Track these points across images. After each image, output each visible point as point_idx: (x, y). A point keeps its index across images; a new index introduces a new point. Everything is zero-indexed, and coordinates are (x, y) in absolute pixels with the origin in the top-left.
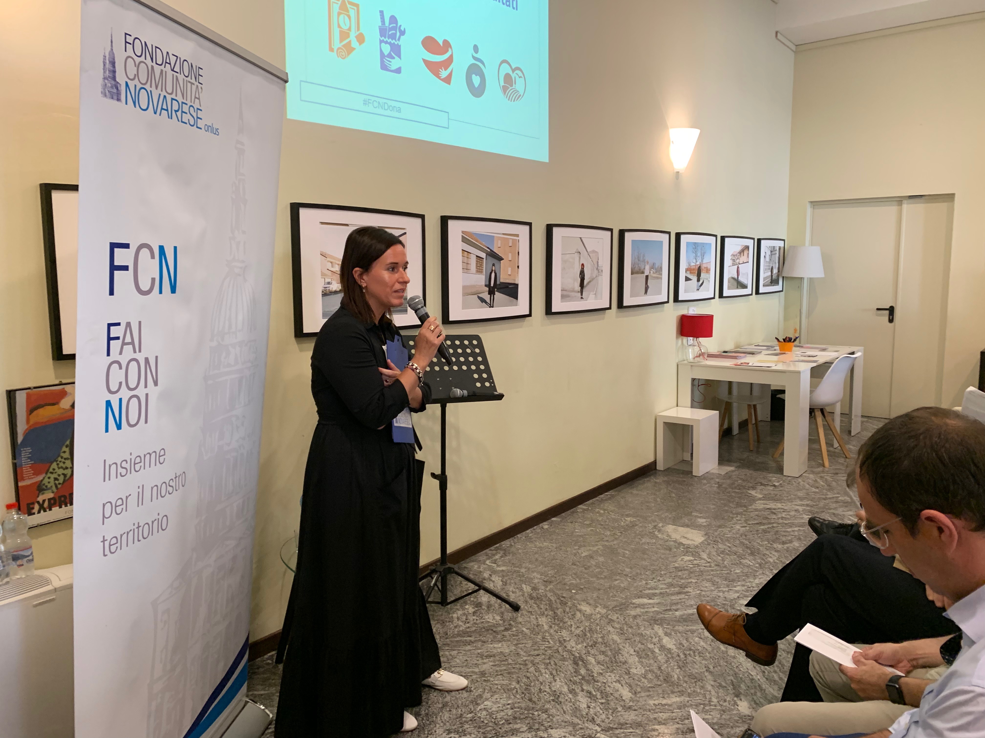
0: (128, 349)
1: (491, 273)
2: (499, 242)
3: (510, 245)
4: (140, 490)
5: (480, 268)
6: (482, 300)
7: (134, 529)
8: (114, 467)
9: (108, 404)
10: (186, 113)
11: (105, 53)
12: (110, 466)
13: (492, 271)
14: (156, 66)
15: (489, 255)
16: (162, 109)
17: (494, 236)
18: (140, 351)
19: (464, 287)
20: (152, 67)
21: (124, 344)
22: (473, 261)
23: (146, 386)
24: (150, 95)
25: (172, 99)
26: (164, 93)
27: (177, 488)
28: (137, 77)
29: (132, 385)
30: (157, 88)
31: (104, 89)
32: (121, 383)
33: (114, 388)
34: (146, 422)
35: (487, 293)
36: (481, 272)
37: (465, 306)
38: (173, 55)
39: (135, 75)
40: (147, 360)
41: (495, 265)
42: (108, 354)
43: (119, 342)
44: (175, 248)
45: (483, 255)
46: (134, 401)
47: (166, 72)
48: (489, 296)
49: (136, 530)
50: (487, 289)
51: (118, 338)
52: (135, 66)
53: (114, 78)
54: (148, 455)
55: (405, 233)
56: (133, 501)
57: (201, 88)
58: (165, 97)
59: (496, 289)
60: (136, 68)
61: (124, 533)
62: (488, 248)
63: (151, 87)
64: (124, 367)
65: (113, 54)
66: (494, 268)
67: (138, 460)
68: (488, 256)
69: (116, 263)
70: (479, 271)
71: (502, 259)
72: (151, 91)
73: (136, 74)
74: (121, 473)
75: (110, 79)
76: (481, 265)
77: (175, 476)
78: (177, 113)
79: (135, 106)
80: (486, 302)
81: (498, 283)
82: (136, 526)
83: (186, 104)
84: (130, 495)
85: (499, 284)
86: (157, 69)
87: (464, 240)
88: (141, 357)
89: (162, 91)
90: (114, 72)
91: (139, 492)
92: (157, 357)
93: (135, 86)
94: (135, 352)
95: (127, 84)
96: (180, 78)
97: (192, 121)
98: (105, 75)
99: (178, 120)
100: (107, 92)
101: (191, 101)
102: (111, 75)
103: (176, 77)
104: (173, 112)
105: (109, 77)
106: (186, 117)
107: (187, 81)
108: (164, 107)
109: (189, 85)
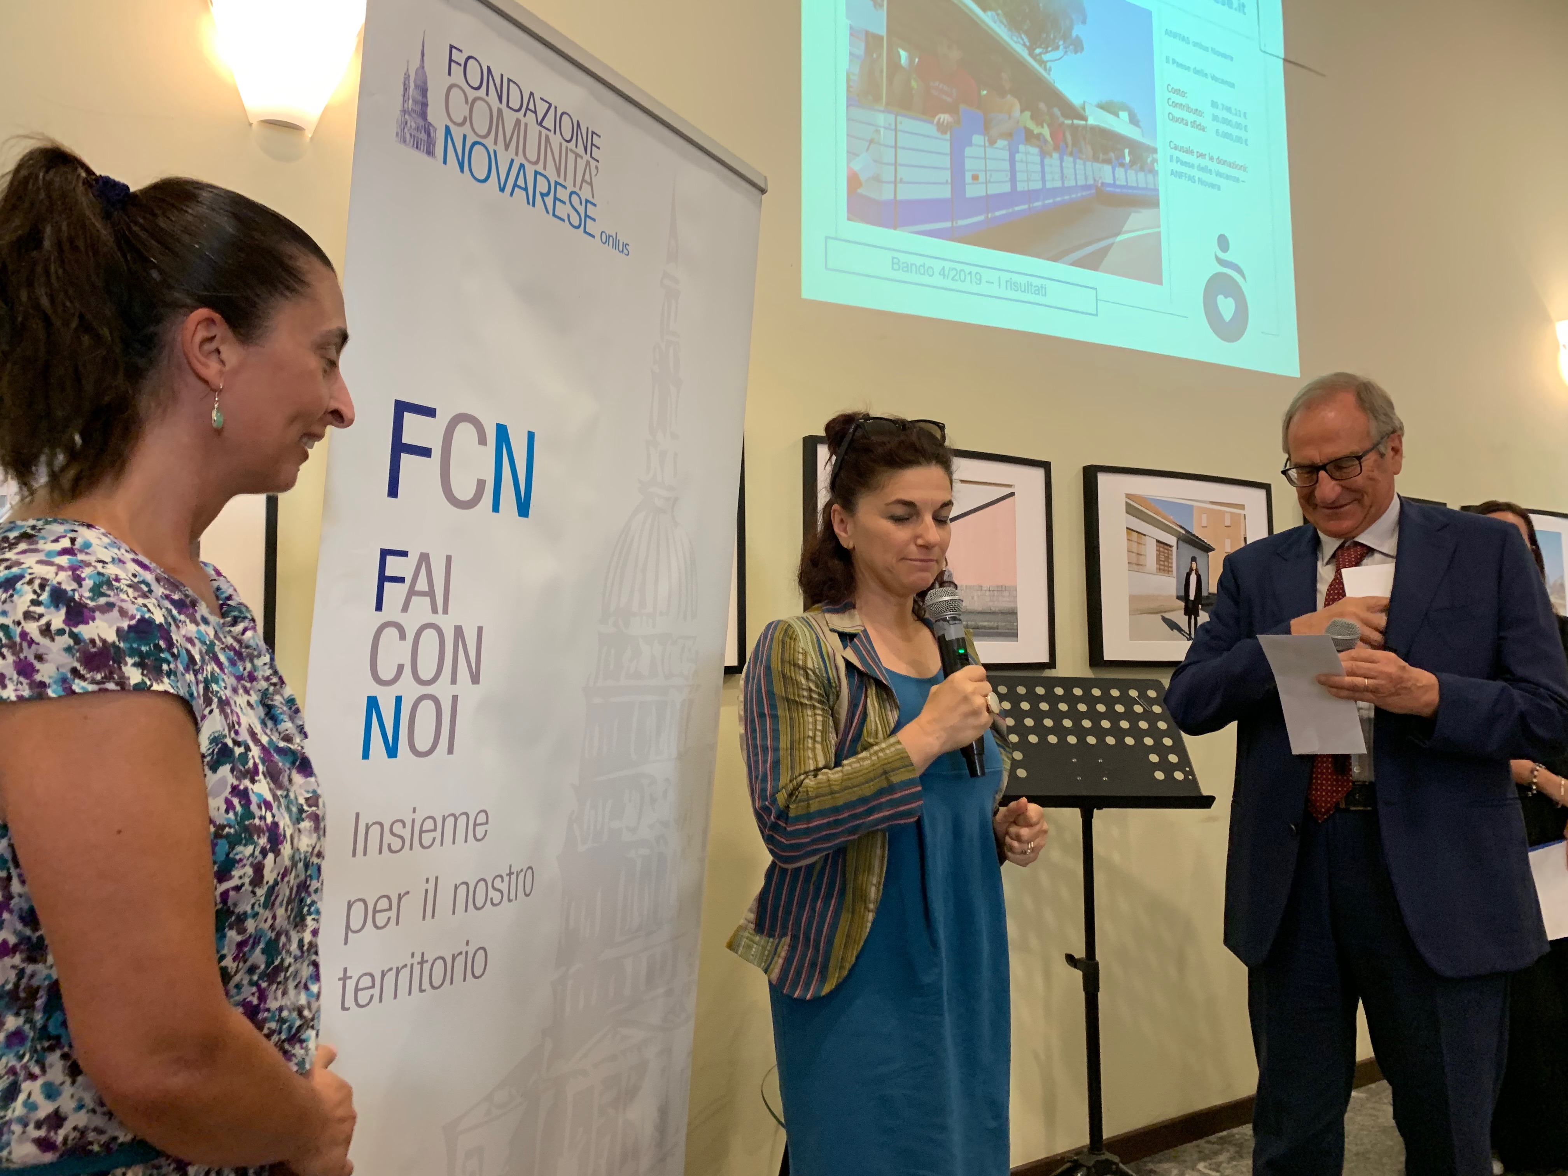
0: (421, 604)
1: (1188, 575)
2: (1204, 517)
3: (1228, 523)
4: (431, 886)
5: (1166, 563)
6: (1173, 625)
7: (412, 965)
8: (375, 831)
9: (373, 703)
10: (564, 203)
11: (408, 70)
12: (368, 828)
13: (1191, 570)
14: (506, 111)
15: (1182, 540)
16: (515, 185)
17: (1192, 506)
18: (445, 611)
19: (1133, 599)
20: (500, 111)
21: (412, 592)
22: (1151, 551)
23: (454, 681)
24: (492, 159)
25: (536, 173)
26: (520, 159)
27: (512, 896)
28: (468, 123)
29: (426, 673)
30: (507, 147)
31: (403, 130)
32: (401, 668)
33: (386, 674)
34: (450, 751)
35: (1183, 612)
36: (1169, 571)
37: (1136, 634)
38: (542, 99)
39: (465, 118)
40: (459, 632)
41: (1198, 560)
42: (379, 607)
43: (403, 588)
44: (531, 436)
45: (1172, 540)
46: (427, 707)
47: (526, 125)
48: (1187, 617)
49: (417, 968)
50: (1183, 604)
51: (401, 580)
52: (467, 102)
53: (424, 115)
54: (452, 819)
55: (1012, 494)
56: (412, 906)
57: (597, 168)
58: (522, 166)
59: (1200, 606)
60: (468, 107)
61: (391, 969)
62: (1181, 527)
63: (496, 143)
64: (410, 636)
65: (425, 74)
66: (1194, 565)
67: (429, 825)
68: (1180, 542)
69: (405, 440)
70: (1164, 570)
71: (1212, 549)
72: (495, 152)
73: (467, 114)
74: (389, 845)
75: (414, 115)
76: (1168, 558)
77: (508, 872)
79: (462, 170)
80: (1180, 630)
81: (1204, 593)
82: (418, 958)
83: (565, 187)
84: (408, 893)
85: (1207, 597)
86: (510, 118)
87: (1131, 510)
88: (447, 624)
89: (517, 154)
90: (425, 105)
91: (427, 891)
92: (480, 629)
93: (465, 137)
94: (435, 611)
95: (448, 130)
96: (556, 140)
97: (575, 221)
98: (406, 106)
99: (548, 212)
100: (408, 136)
101: (574, 185)
102: (418, 108)
103: (547, 137)
104: (538, 196)
105: (414, 111)
106: (563, 210)
107: (567, 148)
108: (519, 183)
109: (571, 156)
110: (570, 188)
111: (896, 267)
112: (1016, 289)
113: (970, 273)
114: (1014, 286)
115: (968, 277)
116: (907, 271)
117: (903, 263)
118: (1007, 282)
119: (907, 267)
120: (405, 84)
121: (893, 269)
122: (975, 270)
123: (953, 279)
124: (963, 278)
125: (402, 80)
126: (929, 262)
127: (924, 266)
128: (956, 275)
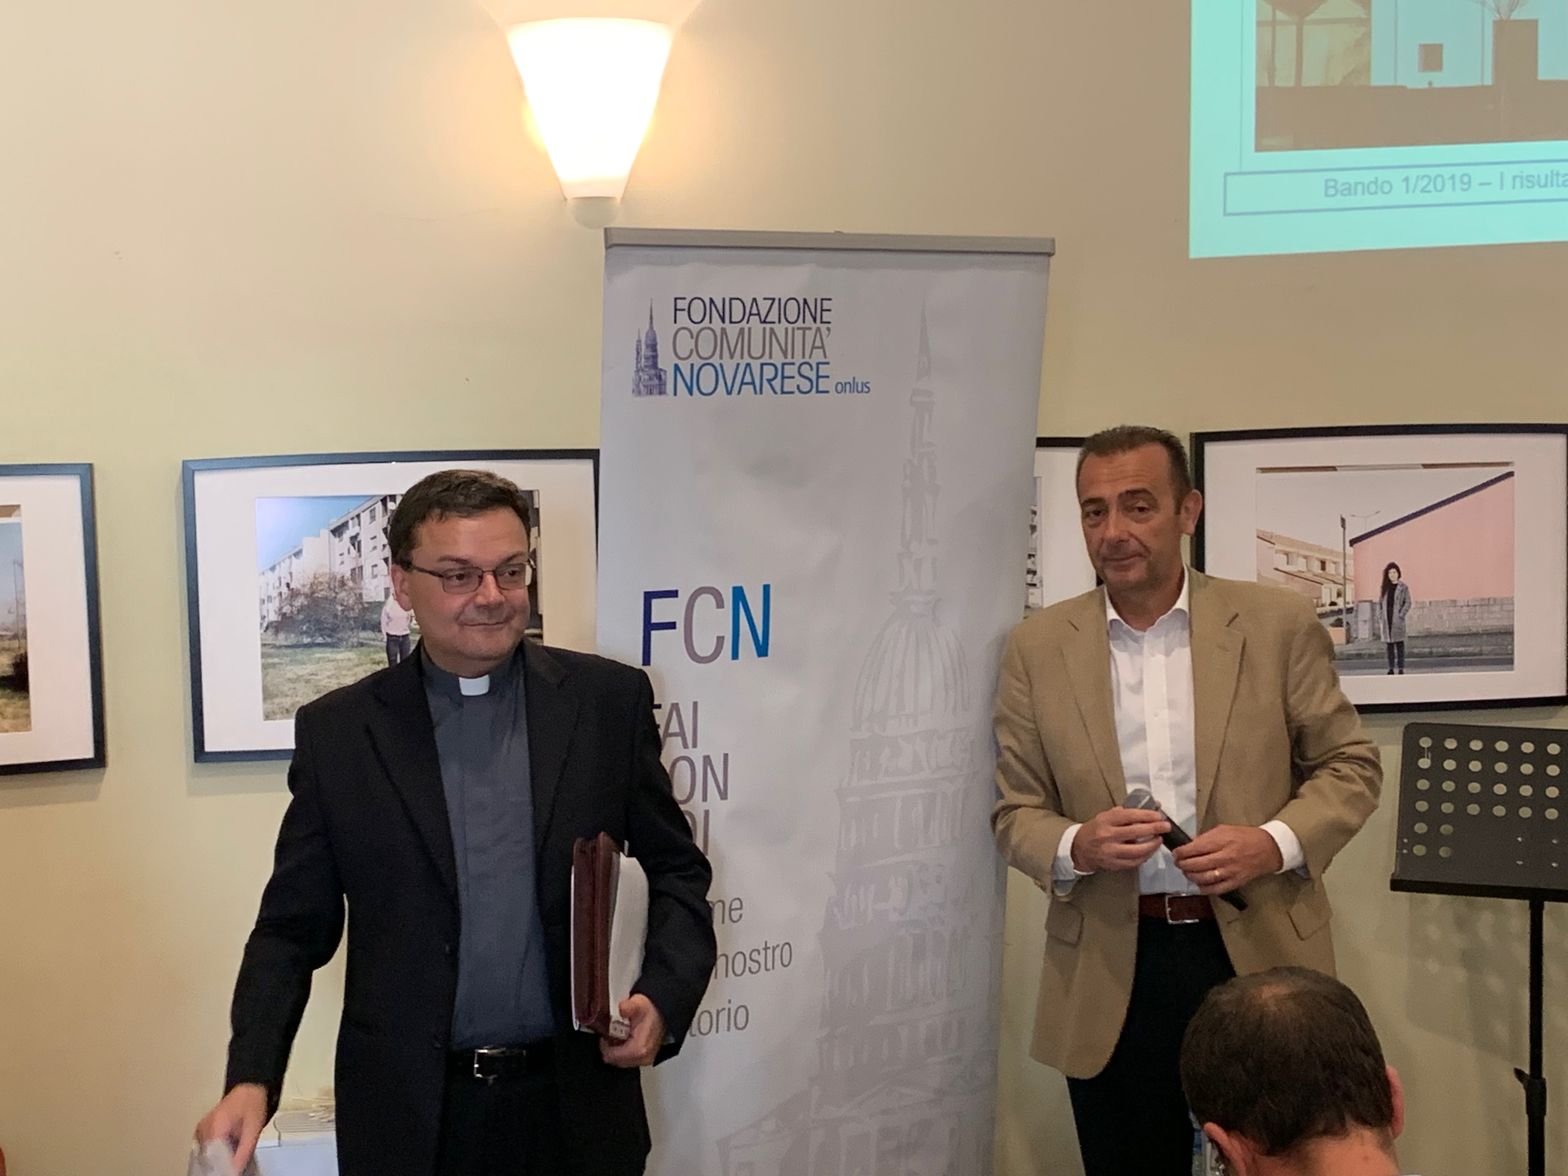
0: (675, 743)
10: (792, 377)
11: (639, 337)
14: (730, 327)
16: (742, 383)
18: (695, 745)
20: (723, 330)
23: (705, 799)
24: (719, 372)
25: (763, 364)
26: (747, 359)
27: (769, 966)
28: (694, 353)
30: (732, 356)
31: (638, 386)
38: (765, 298)
39: (692, 350)
40: (707, 760)
44: (766, 588)
47: (750, 329)
52: (692, 337)
53: (655, 365)
55: (1510, 474)
57: (828, 329)
58: (748, 365)
60: (693, 341)
63: (721, 358)
65: (654, 333)
69: (654, 620)
72: (721, 365)
73: (693, 347)
75: (646, 369)
77: (765, 947)
78: (773, 383)
79: (691, 393)
83: (793, 363)
86: (733, 331)
88: (698, 755)
89: (742, 358)
90: (655, 357)
92: (726, 756)
93: (692, 365)
94: (685, 746)
95: (677, 367)
96: (780, 329)
97: (805, 385)
98: (639, 366)
99: (775, 393)
100: (642, 388)
101: (804, 357)
102: (650, 363)
103: (772, 330)
104: (765, 383)
105: (645, 366)
106: (789, 385)
107: (793, 329)
108: (745, 381)
109: (799, 334)
110: (798, 360)
111: (1332, 191)
112: (1530, 185)
113: (1453, 177)
114: (1530, 181)
115: (1449, 184)
116: (1350, 194)
117: (1344, 184)
118: (1514, 178)
119: (1349, 189)
120: (637, 349)
121: (1327, 195)
122: (1458, 171)
123: (1423, 191)
124: (1439, 187)
125: (635, 347)
126: (1383, 175)
127: (1376, 182)
128: (1429, 184)
